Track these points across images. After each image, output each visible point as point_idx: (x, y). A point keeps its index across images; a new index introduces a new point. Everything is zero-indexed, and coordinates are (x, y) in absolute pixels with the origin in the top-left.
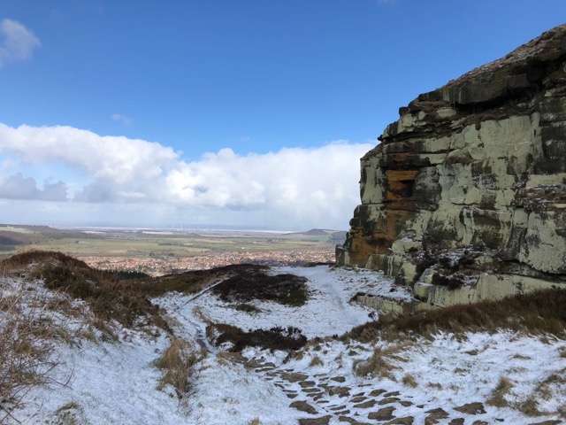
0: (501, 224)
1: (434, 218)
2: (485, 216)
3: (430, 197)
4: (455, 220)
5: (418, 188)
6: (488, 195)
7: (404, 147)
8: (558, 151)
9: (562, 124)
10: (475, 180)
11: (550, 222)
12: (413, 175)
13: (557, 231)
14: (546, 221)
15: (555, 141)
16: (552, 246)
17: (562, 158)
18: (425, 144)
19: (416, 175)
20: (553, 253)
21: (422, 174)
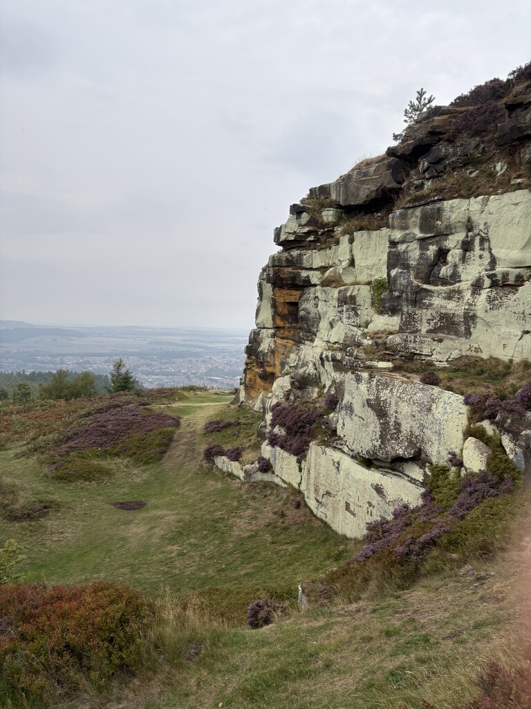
2: (341, 361)
3: (313, 326)
5: (302, 313)
6: (350, 334)
7: (286, 259)
8: (401, 284)
9: (407, 248)
10: (339, 312)
11: (363, 387)
12: (297, 297)
13: (368, 401)
14: (359, 385)
15: (400, 271)
16: (363, 420)
17: (404, 295)
18: (305, 257)
19: (300, 297)
20: (363, 429)
21: (305, 296)
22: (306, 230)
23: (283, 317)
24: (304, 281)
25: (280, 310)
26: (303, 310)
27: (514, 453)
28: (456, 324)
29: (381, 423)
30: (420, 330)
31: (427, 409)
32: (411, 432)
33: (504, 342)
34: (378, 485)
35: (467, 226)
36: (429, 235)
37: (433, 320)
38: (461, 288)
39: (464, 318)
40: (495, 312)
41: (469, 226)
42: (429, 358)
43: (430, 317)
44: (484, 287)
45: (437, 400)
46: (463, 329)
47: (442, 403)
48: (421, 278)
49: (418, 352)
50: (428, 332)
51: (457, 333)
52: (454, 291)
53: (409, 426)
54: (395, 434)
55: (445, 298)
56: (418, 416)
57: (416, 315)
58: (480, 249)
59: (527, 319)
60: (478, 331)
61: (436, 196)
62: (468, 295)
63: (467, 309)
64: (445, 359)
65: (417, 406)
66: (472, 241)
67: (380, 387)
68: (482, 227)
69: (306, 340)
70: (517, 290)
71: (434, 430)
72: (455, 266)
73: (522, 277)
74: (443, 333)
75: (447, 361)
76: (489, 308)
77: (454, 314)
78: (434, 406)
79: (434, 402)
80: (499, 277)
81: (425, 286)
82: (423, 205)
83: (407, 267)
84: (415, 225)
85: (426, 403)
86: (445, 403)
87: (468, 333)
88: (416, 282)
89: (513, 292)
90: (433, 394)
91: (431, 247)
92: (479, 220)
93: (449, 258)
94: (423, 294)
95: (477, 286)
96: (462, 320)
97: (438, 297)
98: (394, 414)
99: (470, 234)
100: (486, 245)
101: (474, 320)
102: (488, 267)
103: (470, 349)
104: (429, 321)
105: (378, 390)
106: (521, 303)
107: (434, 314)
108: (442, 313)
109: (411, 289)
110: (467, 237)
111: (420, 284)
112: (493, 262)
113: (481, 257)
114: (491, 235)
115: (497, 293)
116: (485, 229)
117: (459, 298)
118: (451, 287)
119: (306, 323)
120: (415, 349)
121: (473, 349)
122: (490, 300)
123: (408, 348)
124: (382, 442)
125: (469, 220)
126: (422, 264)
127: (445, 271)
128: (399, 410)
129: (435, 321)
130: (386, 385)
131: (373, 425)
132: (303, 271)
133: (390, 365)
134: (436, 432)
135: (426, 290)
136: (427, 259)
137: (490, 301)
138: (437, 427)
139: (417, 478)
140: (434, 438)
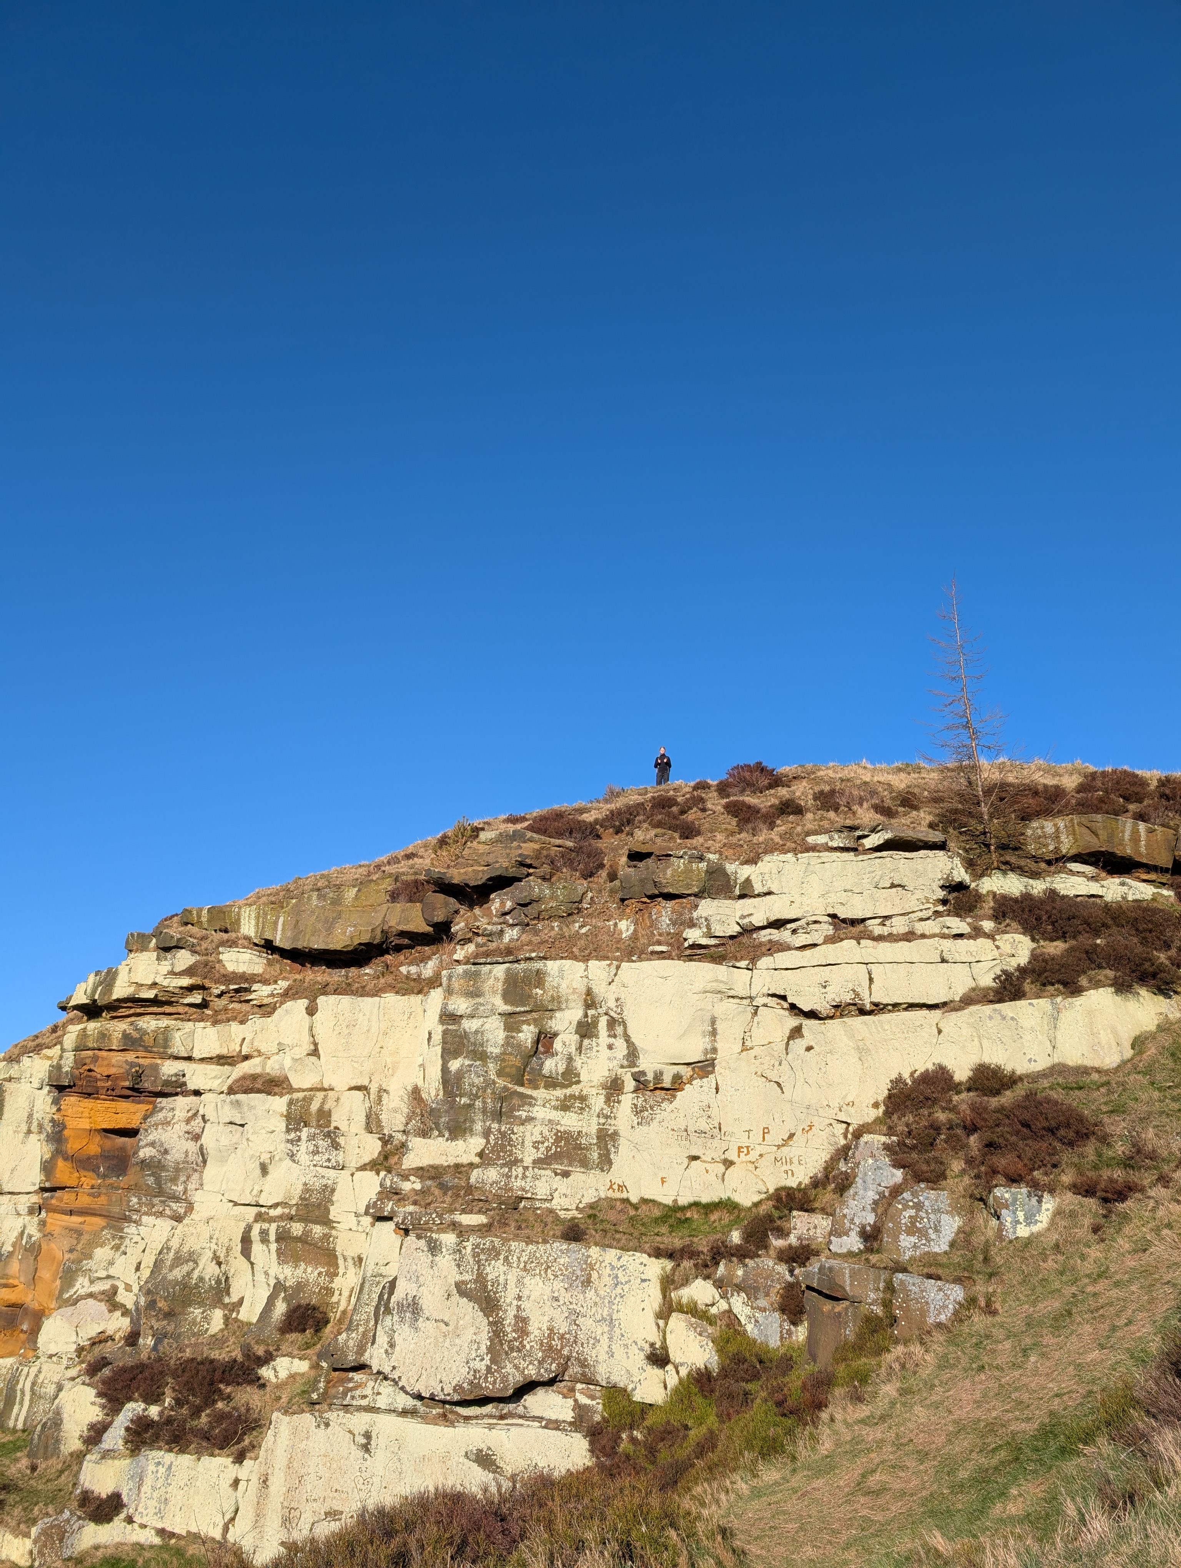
0: (341, 1262)
1: (175, 1244)
2: (303, 1239)
3: (174, 1180)
4: (228, 1250)
5: (145, 1153)
6: (317, 1184)
7: (126, 1036)
8: (472, 1085)
9: (482, 1026)
10: (291, 1141)
11: (445, 1261)
12: (139, 1116)
13: (457, 1285)
14: (437, 1259)
15: (467, 1062)
16: (447, 1324)
17: (478, 1104)
18: (179, 1033)
19: (145, 1118)
20: (447, 1344)
21: (160, 1116)
22: (186, 982)
23: (83, 1163)
24: (167, 1083)
25: (72, 1146)
26: (152, 1144)
27: (753, 1321)
28: (583, 1149)
29: (490, 1324)
30: (522, 1161)
31: (582, 1283)
32: (551, 1330)
33: (662, 1174)
34: (481, 1451)
35: (585, 1000)
36: (522, 1009)
37: (543, 1143)
38: (584, 1093)
39: (598, 1138)
40: (644, 1128)
41: (590, 1001)
42: (547, 1205)
43: (539, 1139)
44: (625, 1091)
45: (598, 1265)
46: (595, 1155)
47: (608, 1268)
48: (508, 1075)
49: (529, 1195)
50: (535, 1162)
51: (585, 1164)
52: (572, 1097)
53: (546, 1318)
54: (515, 1339)
55: (556, 1108)
56: (564, 1297)
57: (513, 1133)
58: (609, 1036)
59: (691, 1137)
60: (622, 1157)
61: (534, 951)
62: (598, 1102)
63: (604, 1124)
64: (574, 1207)
65: (563, 1281)
66: (595, 1023)
67: (482, 1257)
68: (612, 1004)
69: (146, 1214)
70: (674, 1097)
71: (599, 1317)
72: (570, 1059)
73: (681, 1077)
74: (561, 1164)
75: (577, 1208)
76: (636, 1122)
77: (579, 1132)
78: (595, 1275)
79: (593, 1269)
80: (650, 1077)
81: (520, 1089)
82: (510, 962)
83: (483, 1056)
84: (495, 992)
85: (579, 1273)
86: (613, 1268)
87: (606, 1162)
88: (501, 1082)
89: (668, 1099)
90: (589, 1256)
91: (525, 1027)
92: (607, 995)
93: (557, 1045)
94: (516, 1101)
95: (614, 1087)
96: (595, 1141)
97: (544, 1106)
98: (515, 1303)
99: (591, 1012)
100: (619, 1030)
101: (614, 1141)
102: (625, 1063)
103: (611, 1187)
104: (536, 1145)
105: (478, 1262)
106: (682, 1115)
107: (546, 1133)
108: (558, 1131)
109: (493, 1093)
110: (586, 1016)
111: (510, 1086)
112: (633, 1054)
113: (610, 1047)
114: (628, 1015)
115: (645, 1100)
116: (617, 1007)
117: (582, 1109)
118: (568, 1091)
119: (152, 1175)
120: (523, 1190)
121: (616, 1187)
122: (638, 1111)
123: (511, 1189)
124: (493, 1361)
125: (589, 992)
126: (510, 1054)
127: (552, 1065)
128: (525, 1293)
129: (546, 1144)
130: (494, 1253)
131: (472, 1330)
132: (168, 1063)
133: (481, 1219)
134: (603, 1319)
135: (522, 1096)
136: (519, 1045)
137: (636, 1111)
138: (606, 1309)
139: (561, 1418)
140: (600, 1330)
